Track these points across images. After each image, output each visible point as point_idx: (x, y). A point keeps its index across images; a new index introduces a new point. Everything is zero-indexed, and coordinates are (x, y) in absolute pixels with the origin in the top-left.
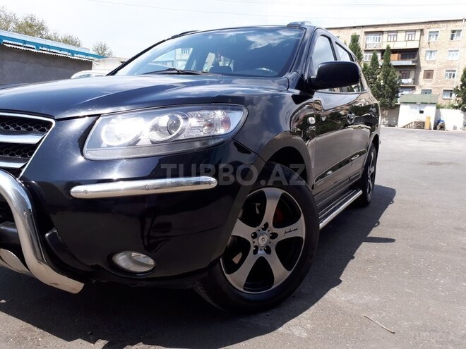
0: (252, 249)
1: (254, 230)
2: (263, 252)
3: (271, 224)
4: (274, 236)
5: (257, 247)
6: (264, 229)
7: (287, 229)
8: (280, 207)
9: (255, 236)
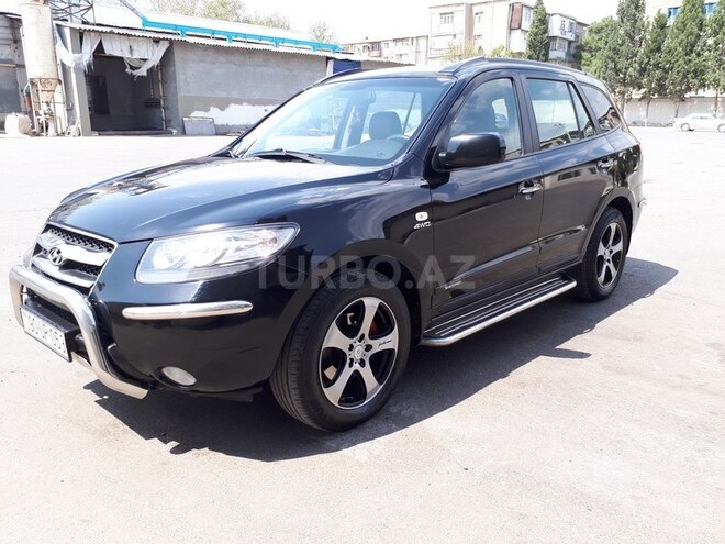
0: (348, 361)
1: (351, 341)
2: (358, 365)
3: (367, 336)
4: (368, 348)
5: (352, 360)
6: (360, 341)
7: (382, 340)
8: (376, 318)
9: (351, 348)
